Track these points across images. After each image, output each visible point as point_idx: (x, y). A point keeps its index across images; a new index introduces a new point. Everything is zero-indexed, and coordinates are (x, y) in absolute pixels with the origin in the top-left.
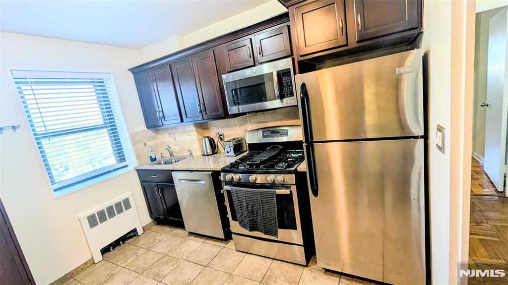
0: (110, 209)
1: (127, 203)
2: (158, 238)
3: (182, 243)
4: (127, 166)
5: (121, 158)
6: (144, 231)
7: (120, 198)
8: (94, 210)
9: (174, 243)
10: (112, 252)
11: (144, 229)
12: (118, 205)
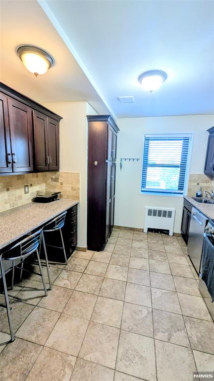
0: (160, 212)
1: (170, 214)
2: (175, 243)
3: (180, 255)
4: (182, 194)
5: (181, 187)
6: (173, 235)
7: (167, 209)
8: (153, 208)
9: (176, 252)
10: (153, 234)
11: (174, 234)
12: (165, 212)
